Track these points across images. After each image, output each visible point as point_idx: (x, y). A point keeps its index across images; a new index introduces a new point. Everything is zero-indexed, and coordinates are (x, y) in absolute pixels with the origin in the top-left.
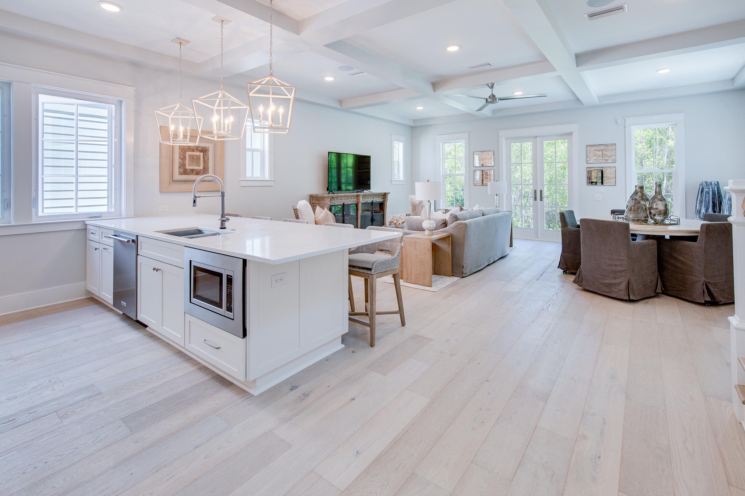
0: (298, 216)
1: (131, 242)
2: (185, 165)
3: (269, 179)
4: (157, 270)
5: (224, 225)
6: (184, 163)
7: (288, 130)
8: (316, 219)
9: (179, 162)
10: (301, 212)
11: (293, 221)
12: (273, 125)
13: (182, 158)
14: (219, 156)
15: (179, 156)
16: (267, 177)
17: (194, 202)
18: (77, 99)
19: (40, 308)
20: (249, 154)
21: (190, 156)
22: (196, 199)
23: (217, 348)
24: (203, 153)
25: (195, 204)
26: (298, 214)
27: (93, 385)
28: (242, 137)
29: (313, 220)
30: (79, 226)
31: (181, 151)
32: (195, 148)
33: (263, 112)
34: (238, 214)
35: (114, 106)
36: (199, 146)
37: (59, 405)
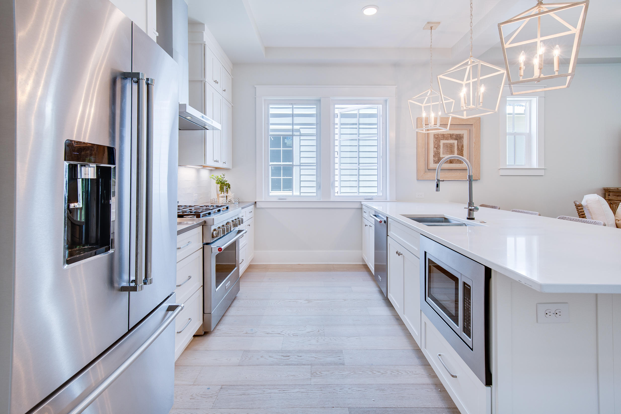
0: (584, 214)
1: (383, 222)
2: (439, 153)
3: (538, 168)
4: (399, 255)
5: (473, 215)
6: (438, 152)
7: (570, 77)
8: (617, 222)
9: (434, 151)
10: (589, 210)
11: (576, 221)
12: (542, 76)
13: (436, 146)
14: (474, 143)
15: (434, 145)
16: (535, 165)
17: (437, 186)
18: (357, 104)
19: (336, 264)
20: (509, 140)
21: (444, 144)
22: (439, 183)
23: (453, 376)
24: (457, 141)
25: (438, 188)
26: (583, 212)
27: (341, 352)
28: (496, 110)
29: (613, 222)
30: (358, 206)
31: (436, 140)
32: (449, 136)
33: (524, 62)
34: (496, 206)
35: (381, 105)
36: (454, 134)
37: (315, 359)
